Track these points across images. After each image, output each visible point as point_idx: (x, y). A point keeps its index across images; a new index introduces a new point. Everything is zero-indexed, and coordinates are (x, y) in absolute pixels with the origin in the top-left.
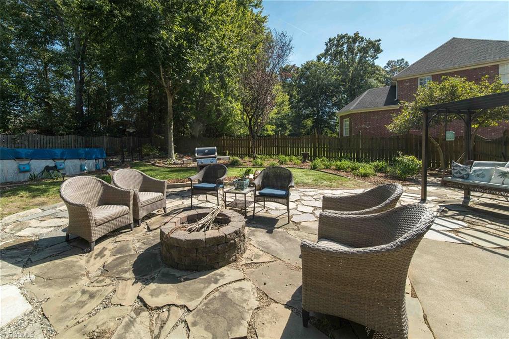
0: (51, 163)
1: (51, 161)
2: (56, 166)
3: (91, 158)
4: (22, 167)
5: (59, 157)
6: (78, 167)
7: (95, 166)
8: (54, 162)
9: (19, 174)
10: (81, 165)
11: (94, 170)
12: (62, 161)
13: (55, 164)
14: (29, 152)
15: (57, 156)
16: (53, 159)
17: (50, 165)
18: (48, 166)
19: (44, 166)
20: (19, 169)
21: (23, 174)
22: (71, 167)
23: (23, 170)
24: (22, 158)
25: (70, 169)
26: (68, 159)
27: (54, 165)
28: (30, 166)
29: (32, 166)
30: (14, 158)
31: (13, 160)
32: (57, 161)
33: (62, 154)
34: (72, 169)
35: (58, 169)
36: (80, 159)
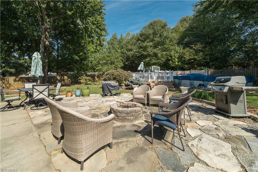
1: (202, 82)
5: (205, 80)
8: (203, 82)
12: (207, 82)
16: (203, 81)
17: (201, 84)
18: (200, 84)
23: (191, 84)
24: (192, 80)
26: (210, 81)
27: (203, 84)
29: (194, 83)
31: (189, 80)
33: (207, 79)
35: (205, 86)
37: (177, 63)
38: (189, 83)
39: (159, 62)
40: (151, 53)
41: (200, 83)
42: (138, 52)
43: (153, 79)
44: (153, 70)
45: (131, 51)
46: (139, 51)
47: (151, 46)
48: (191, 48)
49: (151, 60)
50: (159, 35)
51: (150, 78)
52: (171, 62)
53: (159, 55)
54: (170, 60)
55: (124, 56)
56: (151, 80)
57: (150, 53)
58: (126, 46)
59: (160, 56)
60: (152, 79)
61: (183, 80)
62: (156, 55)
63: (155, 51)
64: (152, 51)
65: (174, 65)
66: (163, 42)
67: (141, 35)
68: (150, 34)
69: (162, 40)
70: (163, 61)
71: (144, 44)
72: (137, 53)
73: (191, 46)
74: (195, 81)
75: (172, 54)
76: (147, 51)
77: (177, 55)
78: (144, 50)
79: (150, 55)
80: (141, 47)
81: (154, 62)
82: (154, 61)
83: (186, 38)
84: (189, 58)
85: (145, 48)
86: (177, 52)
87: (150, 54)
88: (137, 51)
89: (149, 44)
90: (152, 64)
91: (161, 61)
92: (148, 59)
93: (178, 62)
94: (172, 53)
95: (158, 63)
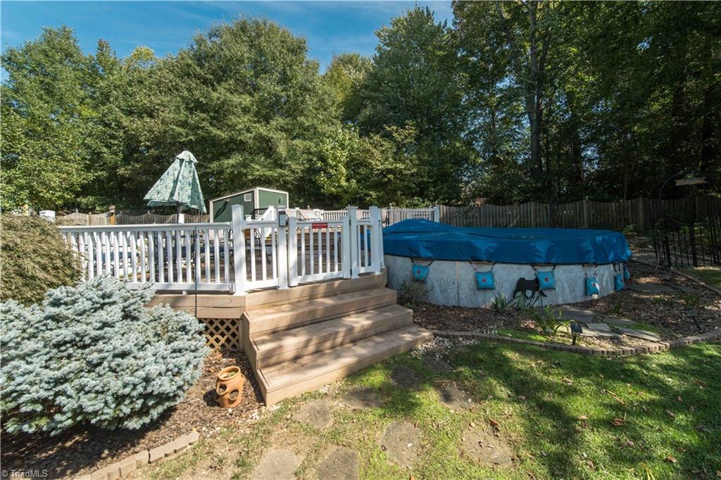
0: (527, 272)
1: (528, 268)
2: (537, 281)
3: (605, 263)
4: (480, 278)
5: (544, 259)
6: (581, 283)
7: (613, 279)
8: (534, 272)
9: (477, 292)
10: (586, 281)
11: (612, 292)
12: (549, 269)
13: (535, 274)
14: (491, 247)
15: (539, 257)
16: (532, 265)
17: (527, 278)
19: (517, 279)
20: (477, 282)
21: (483, 291)
22: (566, 285)
23: (482, 284)
24: (482, 261)
25: (563, 288)
26: (560, 264)
27: (533, 278)
28: (493, 277)
29: (496, 278)
30: (470, 259)
31: (468, 263)
32: (540, 269)
33: (550, 252)
34: (567, 290)
35: (541, 288)
36: (583, 264)
37: (344, 183)
38: (471, 275)
39: (281, 175)
40: (247, 137)
41: (522, 277)
42: (184, 124)
43: (270, 274)
44: (257, 206)
45: (151, 116)
46: (190, 121)
47: (246, 110)
48: (388, 136)
49: (245, 165)
50: (276, 76)
51: (248, 262)
52: (322, 178)
53: (282, 150)
54: (320, 169)
55: (113, 137)
56: (256, 284)
57: (242, 138)
58: (124, 93)
59: (284, 154)
60: (259, 277)
61: (435, 264)
62: (266, 148)
63: (261, 130)
64: (248, 131)
65: (333, 189)
66: (295, 103)
67: (200, 59)
68: (240, 61)
69: (288, 96)
70: (293, 172)
71: (215, 95)
72: (179, 126)
73: (388, 129)
74: (498, 267)
75: (327, 151)
76: (229, 126)
77: (343, 155)
78: (213, 118)
79: (240, 146)
80: (199, 106)
81: (260, 175)
82: (258, 170)
83: (365, 107)
84: (382, 167)
85: (219, 113)
86: (343, 146)
87: (241, 140)
88: (182, 117)
89: (236, 99)
90: (252, 181)
91: (286, 172)
92: (231, 161)
93: (348, 180)
94: (328, 146)
95: (278, 181)
